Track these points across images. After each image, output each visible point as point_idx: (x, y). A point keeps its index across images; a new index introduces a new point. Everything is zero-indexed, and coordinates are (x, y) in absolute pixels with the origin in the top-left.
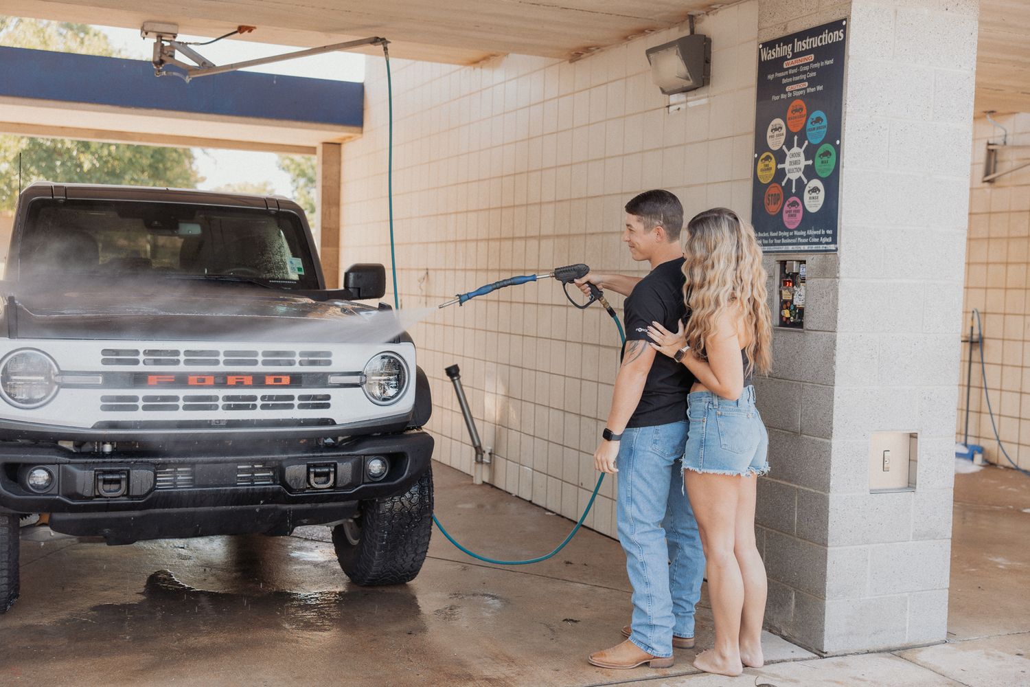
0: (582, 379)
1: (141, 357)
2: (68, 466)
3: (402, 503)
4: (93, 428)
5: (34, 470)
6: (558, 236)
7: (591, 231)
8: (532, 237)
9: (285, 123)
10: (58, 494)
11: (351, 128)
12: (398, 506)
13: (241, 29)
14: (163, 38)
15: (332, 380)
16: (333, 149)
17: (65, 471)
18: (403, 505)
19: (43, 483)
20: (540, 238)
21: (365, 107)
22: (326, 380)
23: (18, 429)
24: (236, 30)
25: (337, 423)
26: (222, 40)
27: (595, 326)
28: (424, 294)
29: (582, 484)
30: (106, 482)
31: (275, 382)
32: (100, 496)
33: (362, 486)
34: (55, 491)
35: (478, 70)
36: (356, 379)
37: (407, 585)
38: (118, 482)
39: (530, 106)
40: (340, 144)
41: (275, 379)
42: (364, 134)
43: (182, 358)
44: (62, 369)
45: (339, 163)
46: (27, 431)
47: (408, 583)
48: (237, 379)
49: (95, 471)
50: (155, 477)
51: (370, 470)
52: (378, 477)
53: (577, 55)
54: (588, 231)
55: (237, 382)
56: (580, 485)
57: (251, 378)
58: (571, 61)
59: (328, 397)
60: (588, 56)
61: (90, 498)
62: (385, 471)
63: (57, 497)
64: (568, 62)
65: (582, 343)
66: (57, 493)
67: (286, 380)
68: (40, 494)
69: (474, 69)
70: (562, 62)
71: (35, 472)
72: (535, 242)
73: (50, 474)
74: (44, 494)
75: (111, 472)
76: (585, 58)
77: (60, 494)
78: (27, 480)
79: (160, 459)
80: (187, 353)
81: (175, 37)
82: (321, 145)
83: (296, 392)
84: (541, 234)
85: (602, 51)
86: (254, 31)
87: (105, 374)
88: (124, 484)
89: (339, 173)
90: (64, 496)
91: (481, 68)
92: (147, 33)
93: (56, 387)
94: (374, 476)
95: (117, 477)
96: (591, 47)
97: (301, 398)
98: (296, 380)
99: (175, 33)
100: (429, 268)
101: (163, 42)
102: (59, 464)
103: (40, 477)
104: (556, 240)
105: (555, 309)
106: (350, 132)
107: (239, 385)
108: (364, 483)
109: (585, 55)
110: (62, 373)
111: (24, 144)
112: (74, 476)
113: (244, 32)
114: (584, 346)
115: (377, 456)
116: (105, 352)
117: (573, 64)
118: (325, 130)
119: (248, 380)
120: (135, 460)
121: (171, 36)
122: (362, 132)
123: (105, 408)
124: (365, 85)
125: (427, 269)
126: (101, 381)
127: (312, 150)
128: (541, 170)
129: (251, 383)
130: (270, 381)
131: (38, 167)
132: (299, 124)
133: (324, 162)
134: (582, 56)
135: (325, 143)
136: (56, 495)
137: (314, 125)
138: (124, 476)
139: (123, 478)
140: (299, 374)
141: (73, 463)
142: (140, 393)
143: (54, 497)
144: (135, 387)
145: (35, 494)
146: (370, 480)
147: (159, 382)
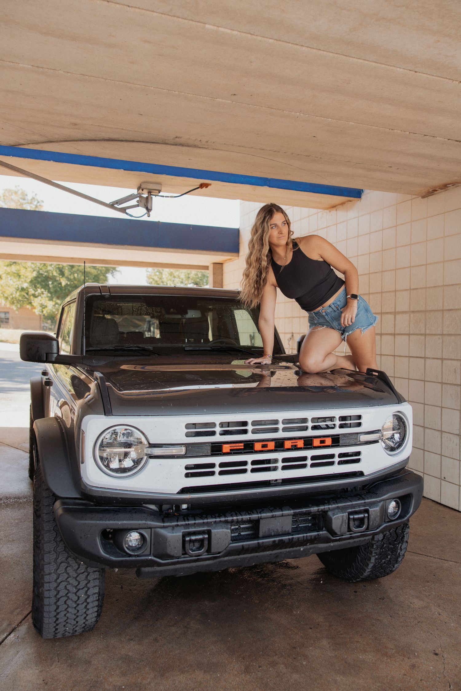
0: (442, 407)
1: (218, 429)
2: (159, 530)
4: (178, 493)
5: (129, 533)
6: (413, 312)
7: (448, 308)
8: (387, 313)
9: (197, 251)
10: (150, 555)
11: (233, 254)
13: (202, 186)
14: (152, 194)
15: (361, 438)
16: (218, 266)
17: (157, 535)
19: (137, 545)
20: (395, 313)
21: (240, 242)
22: (356, 439)
23: (114, 496)
24: (198, 186)
25: (365, 474)
26: (185, 195)
27: (455, 372)
28: (291, 347)
29: (445, 478)
30: (191, 542)
31: (320, 443)
32: (185, 554)
33: (385, 525)
34: (148, 552)
35: (333, 212)
36: (377, 436)
38: (201, 541)
39: (383, 230)
40: (222, 264)
41: (320, 441)
42: (240, 257)
43: (250, 428)
44: (151, 442)
45: (222, 274)
46: (121, 498)
48: (292, 443)
49: (183, 533)
53: (431, 192)
54: (445, 308)
55: (292, 446)
56: (443, 479)
57: (303, 441)
58: (423, 197)
59: (359, 453)
60: (442, 192)
61: (178, 557)
62: (398, 510)
63: (150, 558)
64: (421, 198)
65: (442, 383)
66: (149, 553)
67: (329, 441)
68: (135, 556)
69: (330, 212)
70: (416, 198)
71: (129, 535)
72: (391, 317)
73: (143, 537)
74: (138, 556)
75: (194, 533)
76: (439, 193)
77: (152, 553)
78: (124, 543)
79: (235, 518)
80: (255, 423)
81: (159, 192)
82: (212, 265)
83: (336, 451)
84: (397, 311)
85: (456, 187)
86: (209, 187)
87: (187, 445)
88: (206, 543)
89: (222, 279)
90: (155, 556)
91: (336, 210)
92: (143, 190)
93: (145, 457)
94: (392, 514)
95: (200, 537)
96: (449, 184)
97: (340, 455)
98: (336, 441)
99: (160, 189)
100: (293, 332)
101: (151, 196)
102: (151, 528)
103: (133, 538)
104: (412, 315)
105: (411, 359)
106: (232, 256)
107: (295, 448)
108: (385, 522)
109: (440, 191)
110: (152, 446)
111: (35, 274)
112: (165, 538)
113: (204, 187)
114: (444, 386)
115: (394, 499)
116: (188, 426)
117: (426, 199)
118: (218, 255)
119: (300, 444)
120: (214, 520)
121: (157, 192)
122: (238, 256)
123: (187, 475)
124: (240, 229)
125: (292, 333)
126: (184, 450)
127: (206, 268)
128: (395, 270)
129: (303, 446)
130: (316, 443)
131: (41, 285)
132: (205, 252)
133: (214, 274)
134: (438, 191)
135: (215, 264)
137: (213, 253)
138: (206, 536)
139: (206, 538)
140: (338, 435)
141: (164, 527)
142: (217, 460)
143: (147, 558)
144: (212, 455)
145: (130, 556)
146: (389, 519)
147: (231, 450)
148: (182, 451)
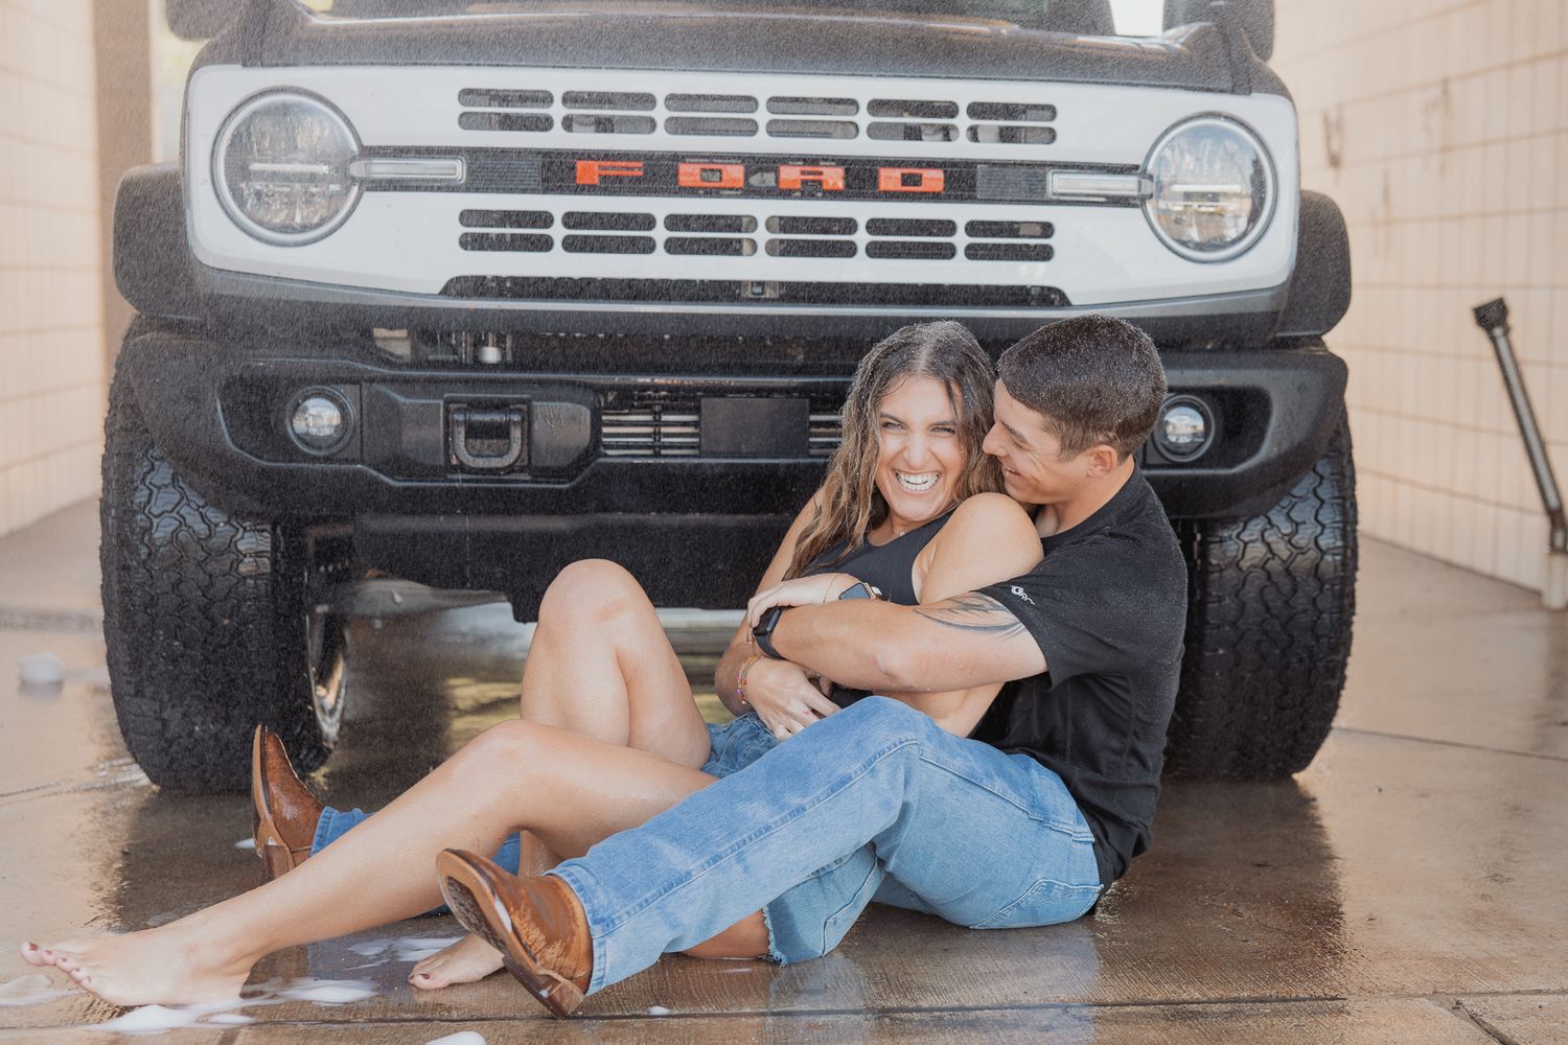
1: (557, 111)
2: (383, 388)
3: (1268, 545)
4: (445, 292)
5: (306, 398)
10: (363, 462)
12: (1256, 552)
15: (1057, 183)
17: (376, 399)
18: (1270, 550)
19: (328, 432)
22: (1043, 181)
23: (269, 295)
25: (1074, 302)
30: (473, 431)
31: (903, 185)
32: (462, 468)
34: (357, 455)
36: (1125, 185)
37: (1294, 783)
38: (501, 432)
41: (903, 175)
43: (661, 113)
44: (365, 143)
46: (288, 303)
47: (1296, 776)
48: (803, 173)
49: (448, 402)
50: (597, 425)
51: (1165, 435)
52: (1183, 454)
55: (804, 182)
57: (840, 171)
59: (1047, 229)
61: (434, 472)
62: (1206, 441)
63: (359, 466)
67: (934, 179)
68: (314, 459)
71: (310, 403)
73: (342, 408)
74: (327, 459)
75: (485, 407)
77: (366, 457)
78: (287, 421)
80: (674, 100)
83: (961, 213)
87: (472, 153)
88: (516, 433)
93: (355, 190)
94: (1175, 449)
95: (498, 417)
97: (973, 228)
98: (961, 180)
102: (360, 381)
103: (319, 417)
107: (812, 190)
110: (370, 152)
112: (397, 412)
115: (1184, 395)
116: (467, 95)
119: (834, 177)
120: (543, 376)
123: (471, 243)
126: (459, 171)
129: (841, 185)
130: (890, 179)
136: (354, 461)
138: (516, 418)
139: (514, 422)
140: (970, 164)
141: (393, 380)
142: (558, 205)
143: (352, 467)
144: (546, 191)
145: (306, 458)
146: (1166, 459)
147: (604, 178)
148: (458, 169)
